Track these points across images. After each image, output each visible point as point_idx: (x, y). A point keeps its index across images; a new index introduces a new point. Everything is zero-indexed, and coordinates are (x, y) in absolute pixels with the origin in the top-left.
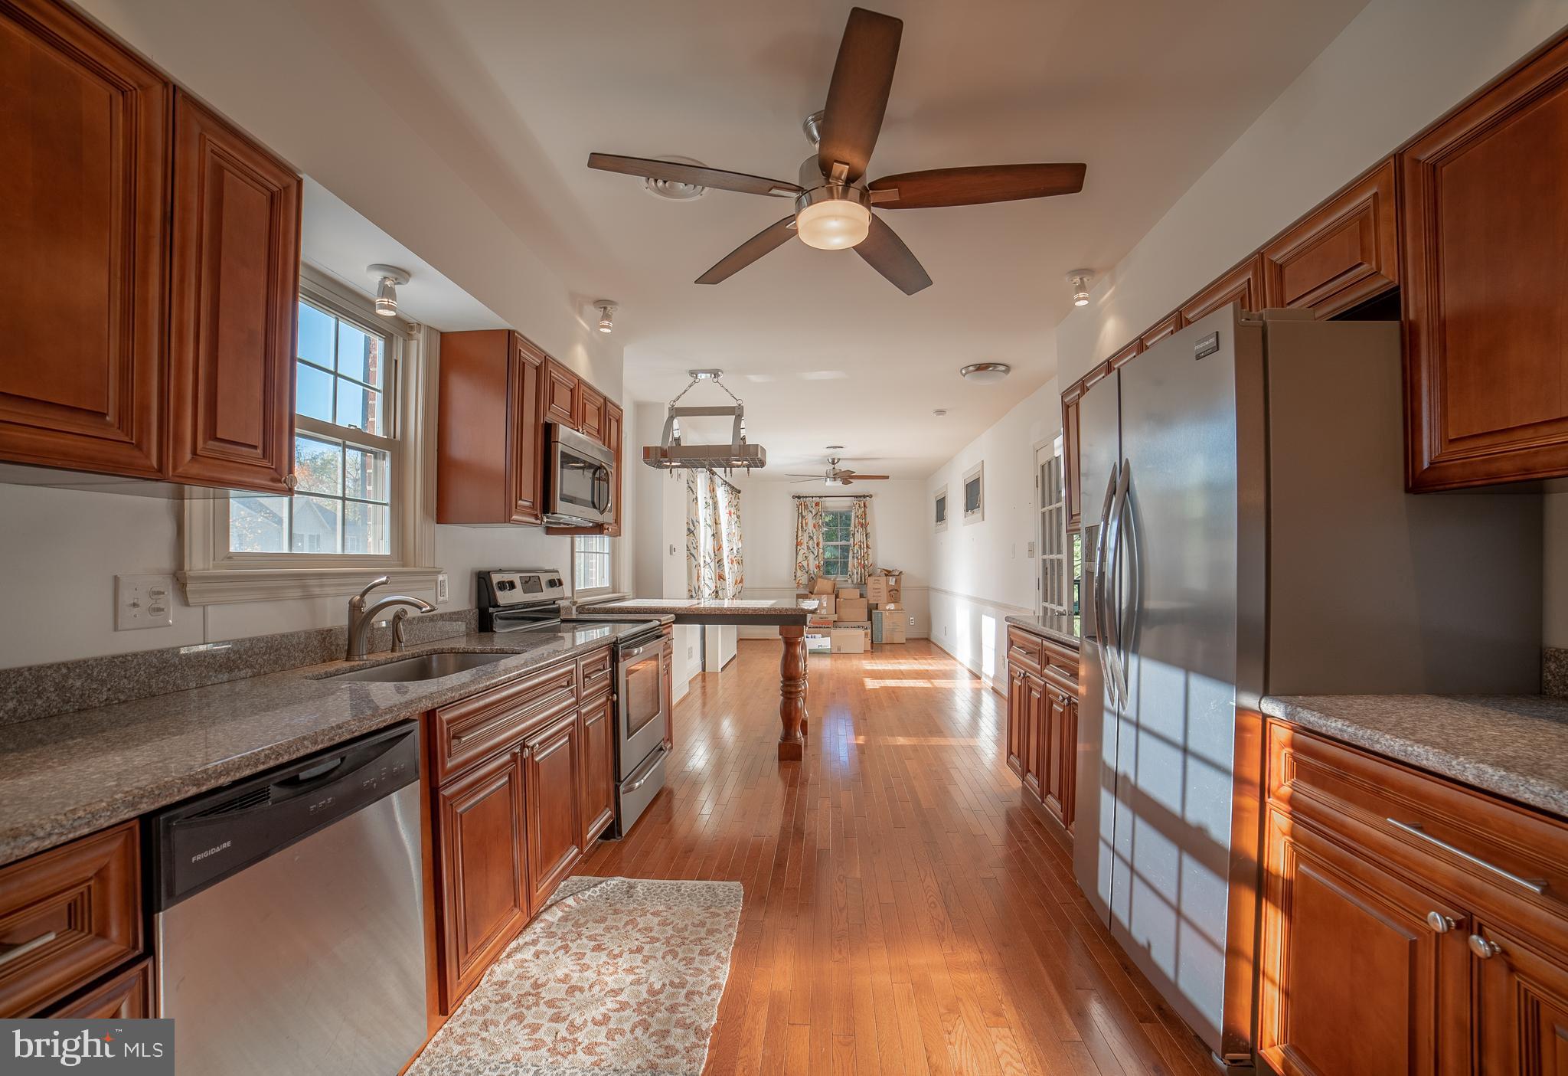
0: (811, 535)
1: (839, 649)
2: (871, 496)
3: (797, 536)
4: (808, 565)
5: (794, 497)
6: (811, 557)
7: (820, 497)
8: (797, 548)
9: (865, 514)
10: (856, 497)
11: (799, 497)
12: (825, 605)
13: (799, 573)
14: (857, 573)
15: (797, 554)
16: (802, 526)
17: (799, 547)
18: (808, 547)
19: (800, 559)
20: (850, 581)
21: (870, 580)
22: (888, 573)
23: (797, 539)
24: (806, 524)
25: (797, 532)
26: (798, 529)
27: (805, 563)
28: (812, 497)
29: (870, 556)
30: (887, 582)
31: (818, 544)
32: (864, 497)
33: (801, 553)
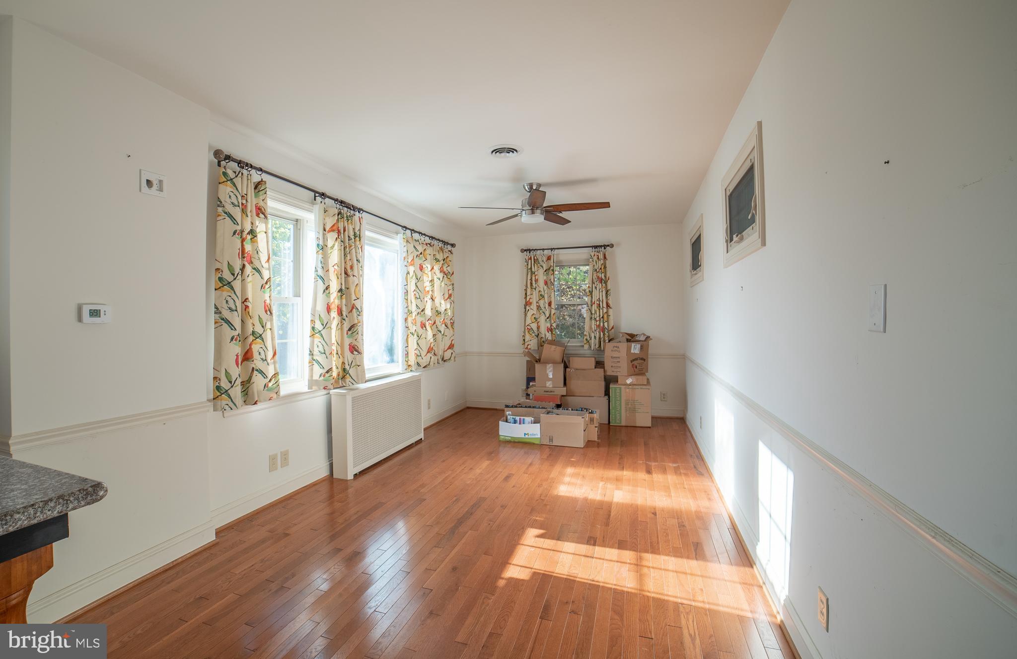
0: (543, 293)
2: (612, 246)
3: (526, 294)
4: (538, 328)
5: (523, 251)
6: (542, 319)
7: (552, 249)
8: (525, 308)
9: (605, 267)
10: (596, 247)
11: (530, 250)
12: (552, 376)
13: (528, 337)
14: (595, 337)
15: (526, 315)
16: (531, 284)
17: (528, 308)
18: (539, 307)
19: (528, 321)
20: (586, 347)
21: (609, 347)
22: (631, 338)
23: (526, 298)
24: (536, 281)
25: (526, 290)
26: (527, 286)
27: (534, 326)
28: (543, 250)
29: (611, 318)
30: (629, 349)
31: (550, 304)
32: (605, 246)
33: (529, 314)
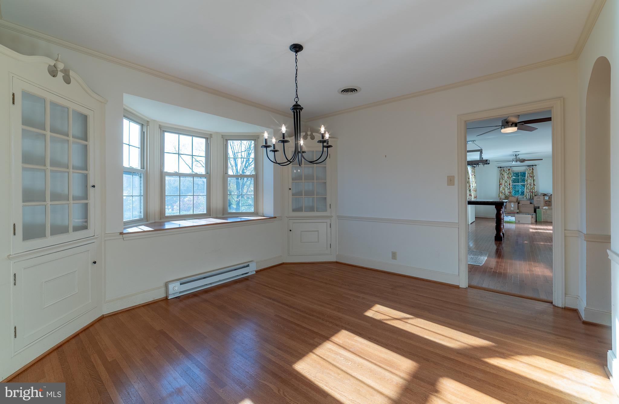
0: (506, 181)
1: (519, 221)
2: (536, 165)
3: (500, 181)
4: (505, 192)
5: (498, 167)
6: (506, 189)
7: (510, 167)
8: (500, 186)
9: (533, 172)
10: (529, 166)
11: (501, 167)
12: (513, 206)
13: (501, 195)
14: (529, 195)
15: (500, 188)
16: (502, 178)
17: (501, 185)
18: (505, 185)
19: (501, 189)
20: (525, 198)
21: (535, 198)
22: (545, 195)
23: (500, 182)
24: (504, 177)
25: (500, 180)
26: (500, 179)
27: (503, 191)
28: (507, 167)
29: (535, 188)
30: (544, 198)
31: (510, 184)
32: (533, 166)
33: (501, 188)
